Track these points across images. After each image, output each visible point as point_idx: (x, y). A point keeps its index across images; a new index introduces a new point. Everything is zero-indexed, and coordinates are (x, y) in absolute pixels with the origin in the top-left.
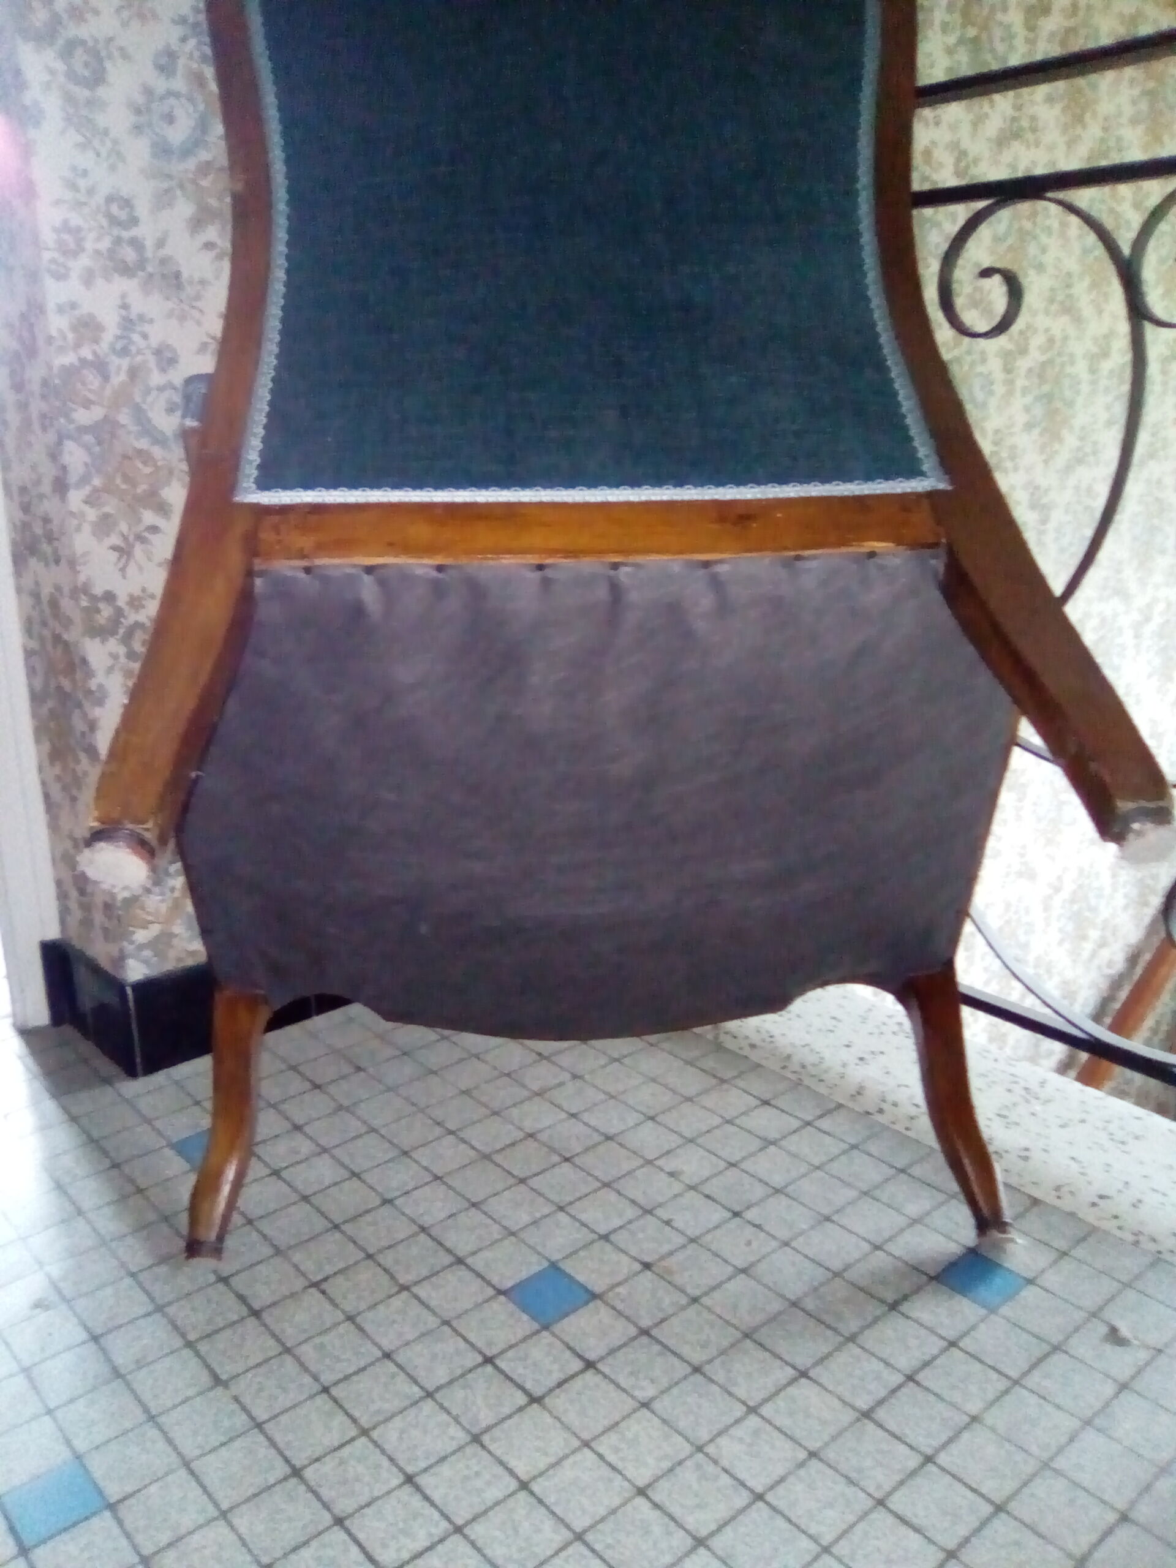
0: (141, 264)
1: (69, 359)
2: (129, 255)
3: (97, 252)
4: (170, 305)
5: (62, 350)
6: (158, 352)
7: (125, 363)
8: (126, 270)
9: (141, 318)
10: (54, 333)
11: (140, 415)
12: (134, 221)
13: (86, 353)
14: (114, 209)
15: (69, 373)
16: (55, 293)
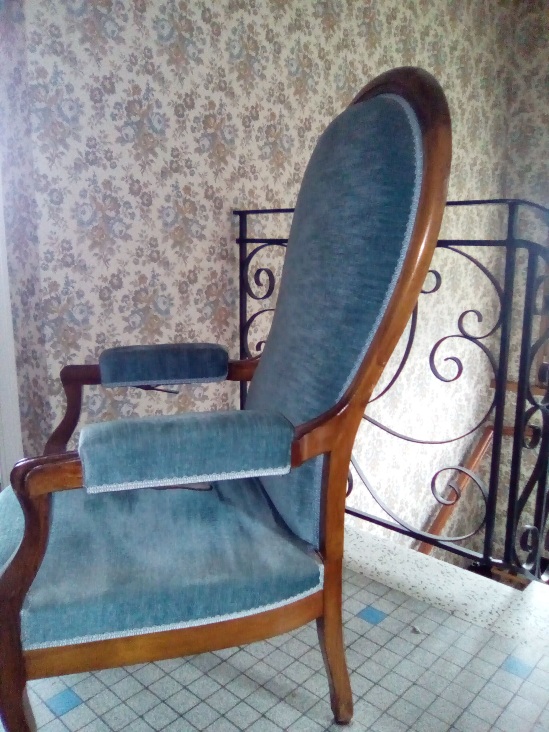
0: (73, 262)
1: (48, 297)
2: (69, 260)
3: (58, 260)
4: (82, 276)
5: (45, 294)
6: (77, 293)
7: (66, 297)
8: (68, 265)
9: (73, 281)
10: (43, 288)
11: (71, 316)
12: (71, 248)
13: (53, 294)
14: (65, 244)
15: (47, 302)
16: (43, 274)
